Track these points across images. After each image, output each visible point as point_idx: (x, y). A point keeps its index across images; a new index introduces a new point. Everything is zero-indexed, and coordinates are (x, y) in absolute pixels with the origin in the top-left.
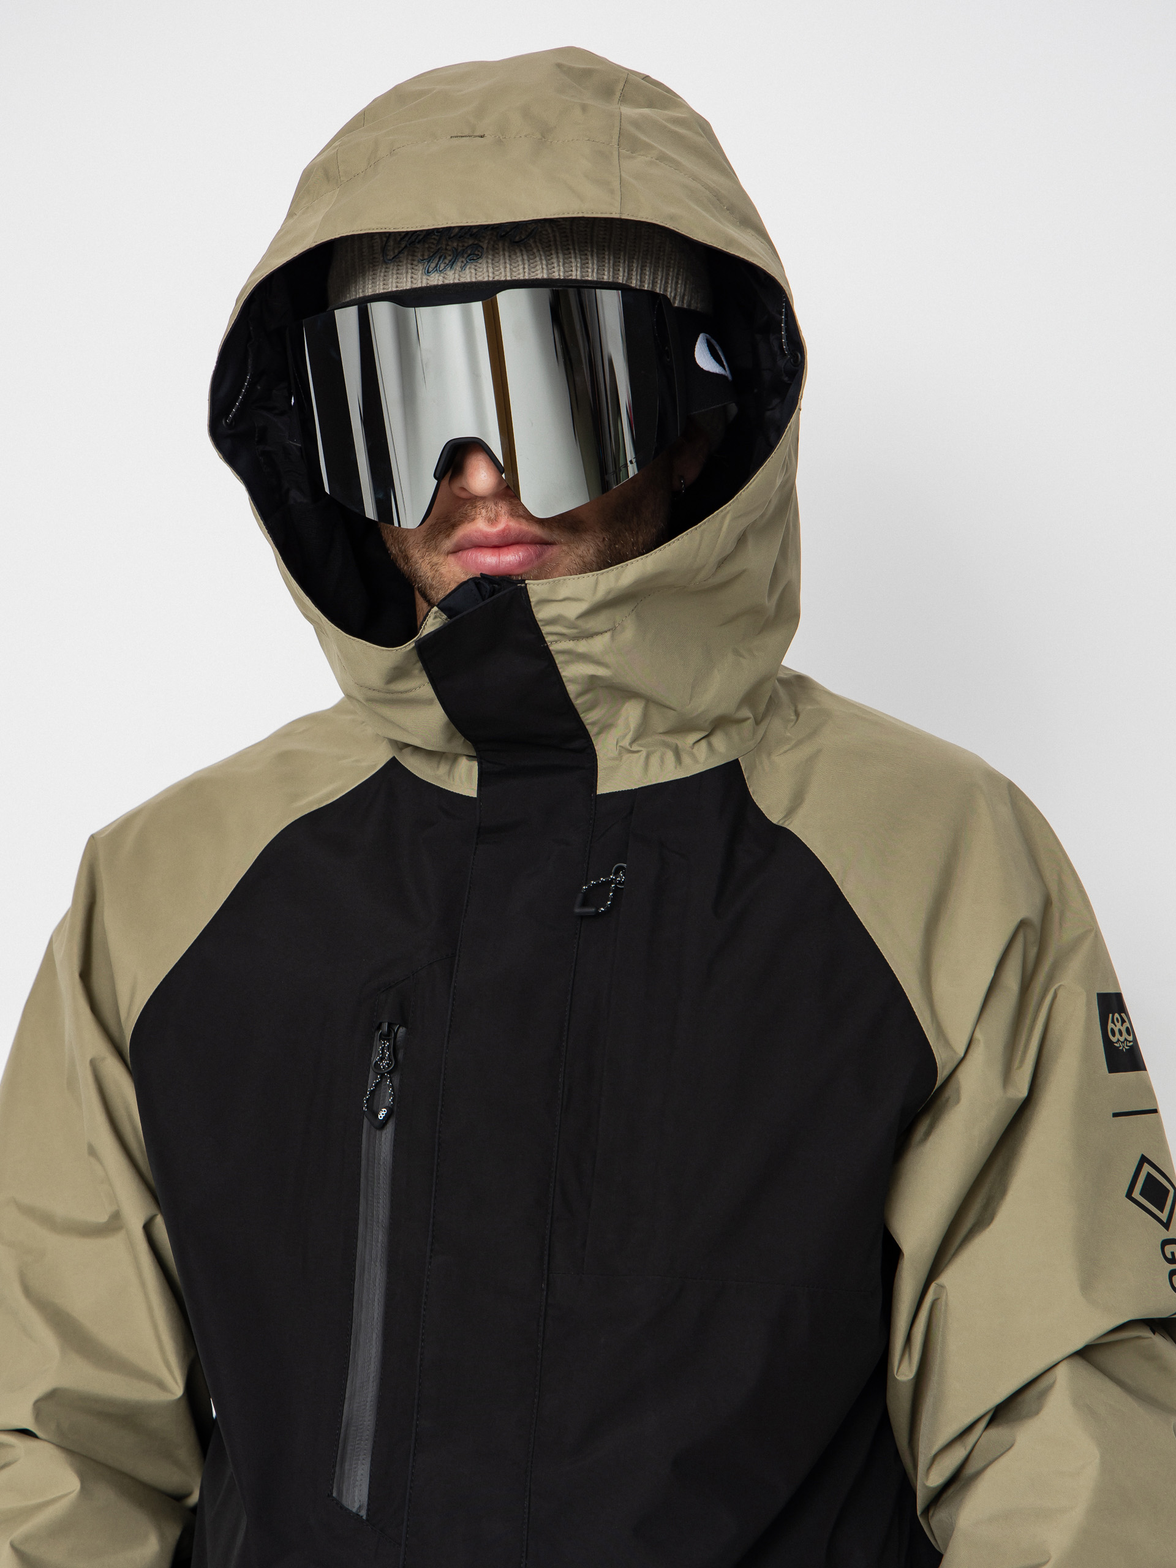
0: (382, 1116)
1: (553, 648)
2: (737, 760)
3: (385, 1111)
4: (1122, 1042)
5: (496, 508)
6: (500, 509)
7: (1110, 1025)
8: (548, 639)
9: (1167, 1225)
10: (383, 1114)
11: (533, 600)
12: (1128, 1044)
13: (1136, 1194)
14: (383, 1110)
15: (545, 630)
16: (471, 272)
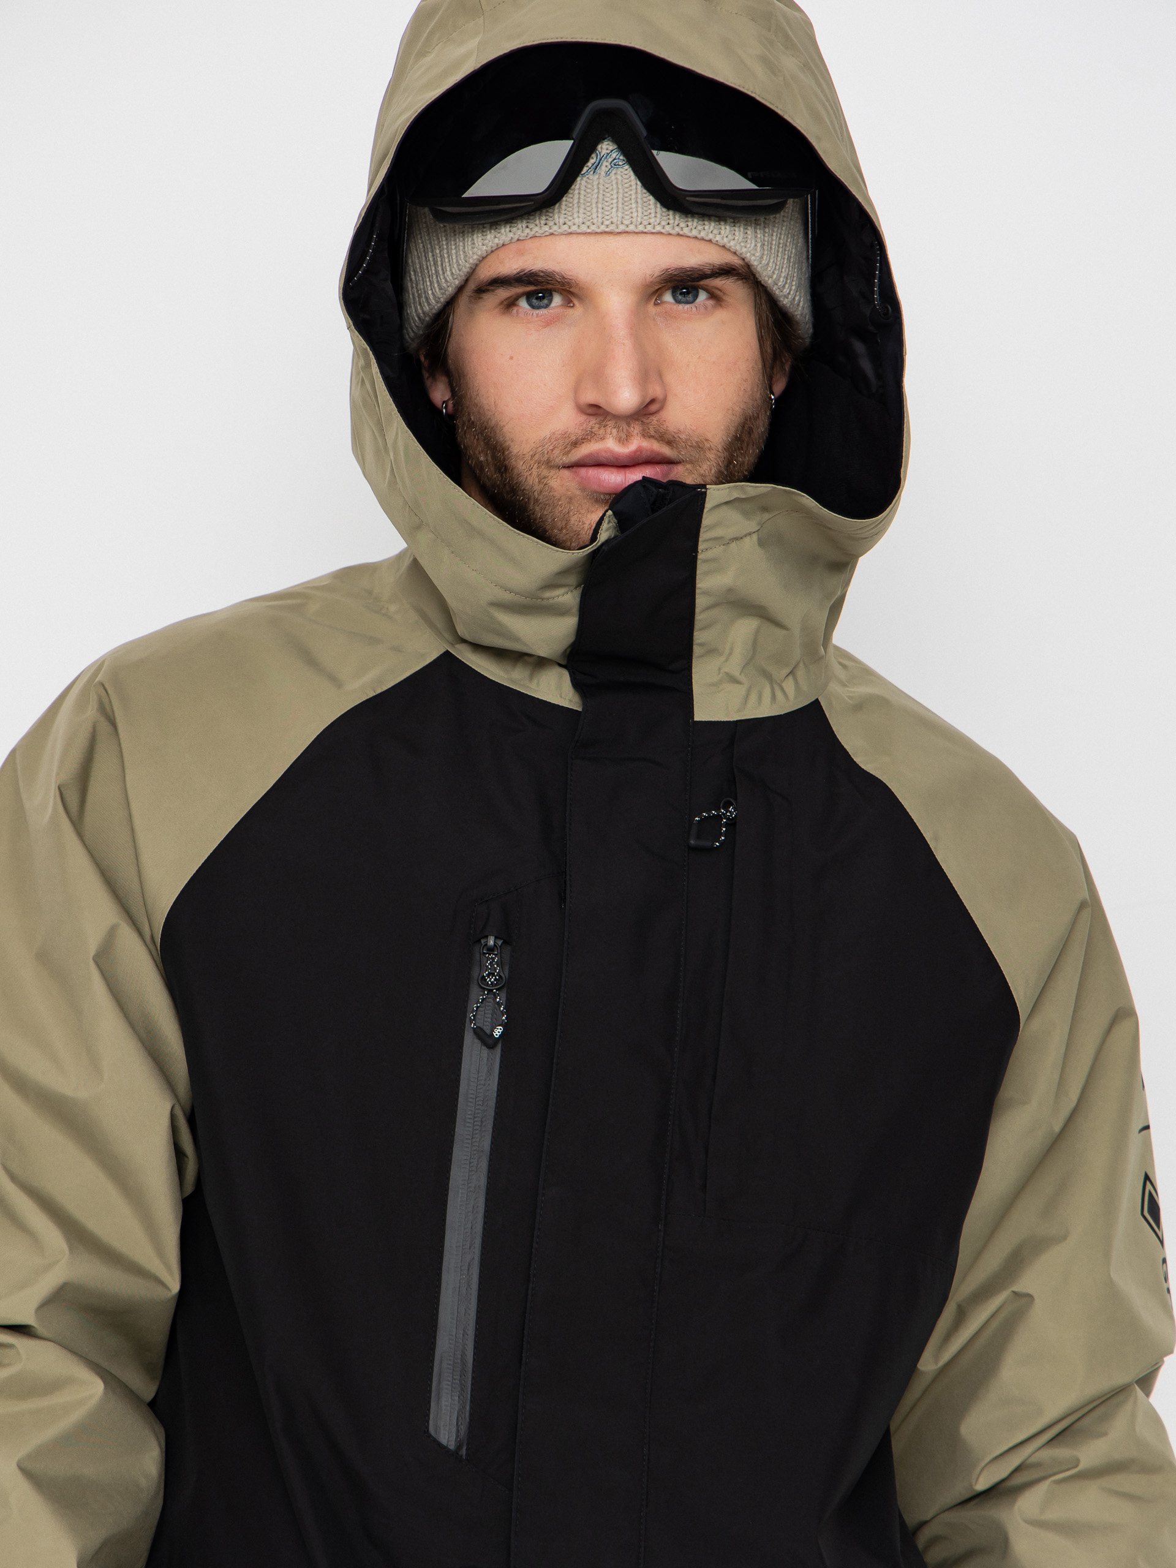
0: (498, 1034)
2: (818, 701)
3: (501, 1029)
5: (627, 428)
6: (632, 429)
10: (499, 1032)
13: (1145, 1212)
14: (499, 1027)
15: (703, 536)
16: (617, 178)
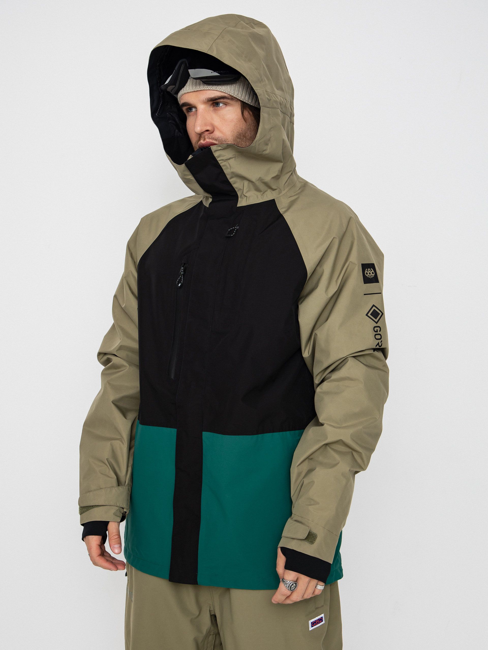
1: (221, 165)
2: (274, 199)
4: (370, 276)
7: (366, 272)
8: (219, 162)
9: (377, 323)
11: (213, 151)
12: (372, 276)
13: (369, 315)
15: (218, 159)
